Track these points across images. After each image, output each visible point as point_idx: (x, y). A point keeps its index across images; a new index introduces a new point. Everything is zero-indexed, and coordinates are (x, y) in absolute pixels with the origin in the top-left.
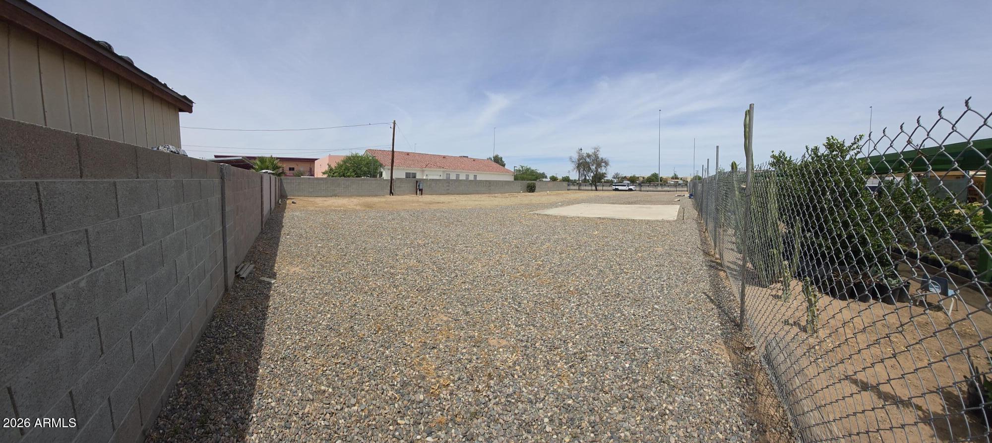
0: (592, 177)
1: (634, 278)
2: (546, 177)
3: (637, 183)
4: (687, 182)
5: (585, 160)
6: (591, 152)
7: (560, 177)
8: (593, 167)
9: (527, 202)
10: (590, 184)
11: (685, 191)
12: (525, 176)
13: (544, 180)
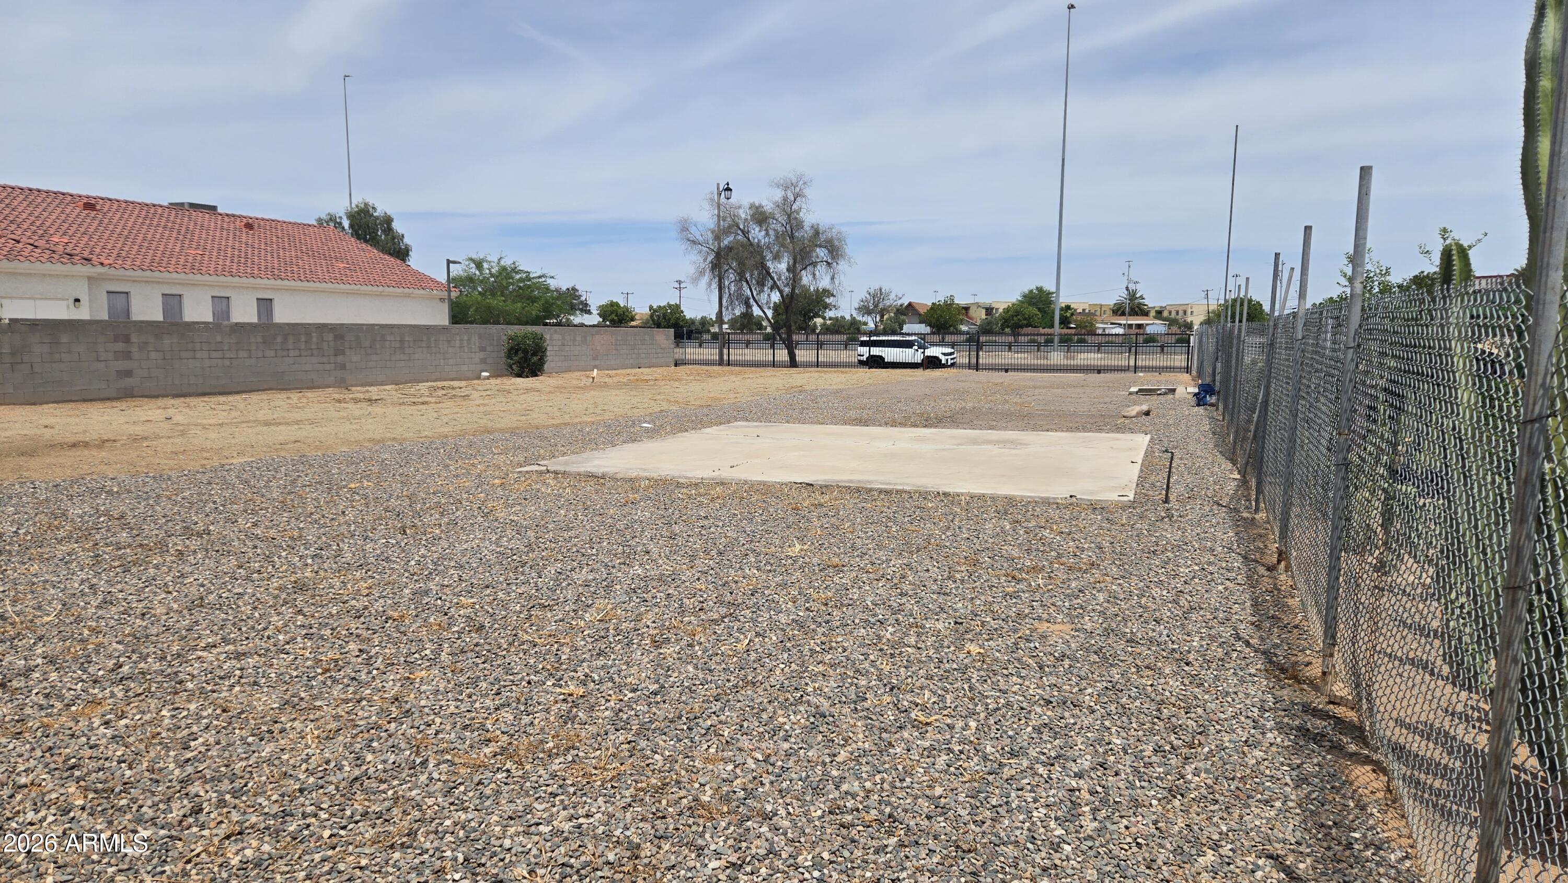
0: (776, 308)
1: (950, 750)
2: (585, 309)
3: (962, 333)
4: (1189, 326)
5: (745, 233)
6: (769, 199)
7: (641, 308)
8: (780, 267)
9: (509, 421)
10: (767, 338)
11: (1179, 369)
12: (496, 302)
13: (577, 319)
